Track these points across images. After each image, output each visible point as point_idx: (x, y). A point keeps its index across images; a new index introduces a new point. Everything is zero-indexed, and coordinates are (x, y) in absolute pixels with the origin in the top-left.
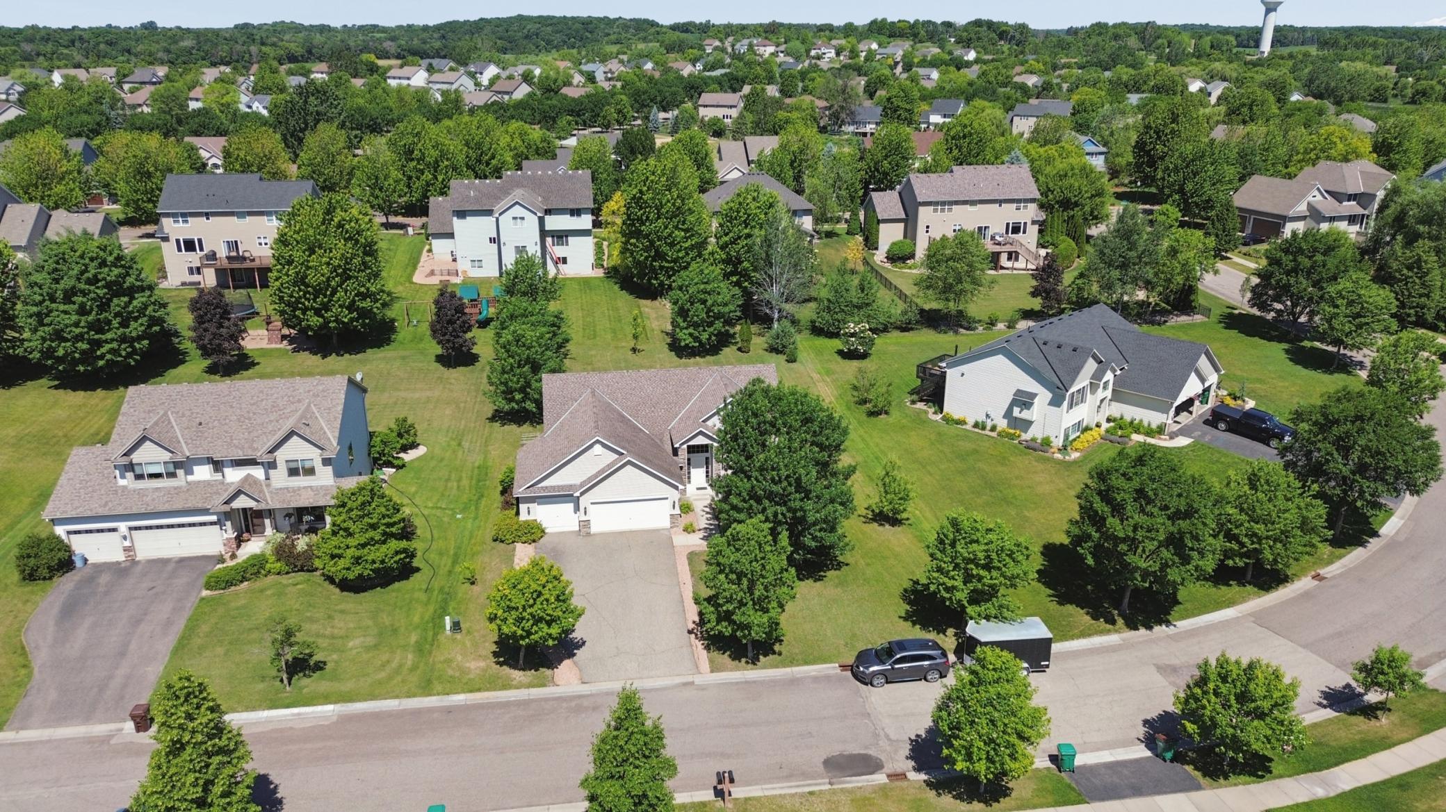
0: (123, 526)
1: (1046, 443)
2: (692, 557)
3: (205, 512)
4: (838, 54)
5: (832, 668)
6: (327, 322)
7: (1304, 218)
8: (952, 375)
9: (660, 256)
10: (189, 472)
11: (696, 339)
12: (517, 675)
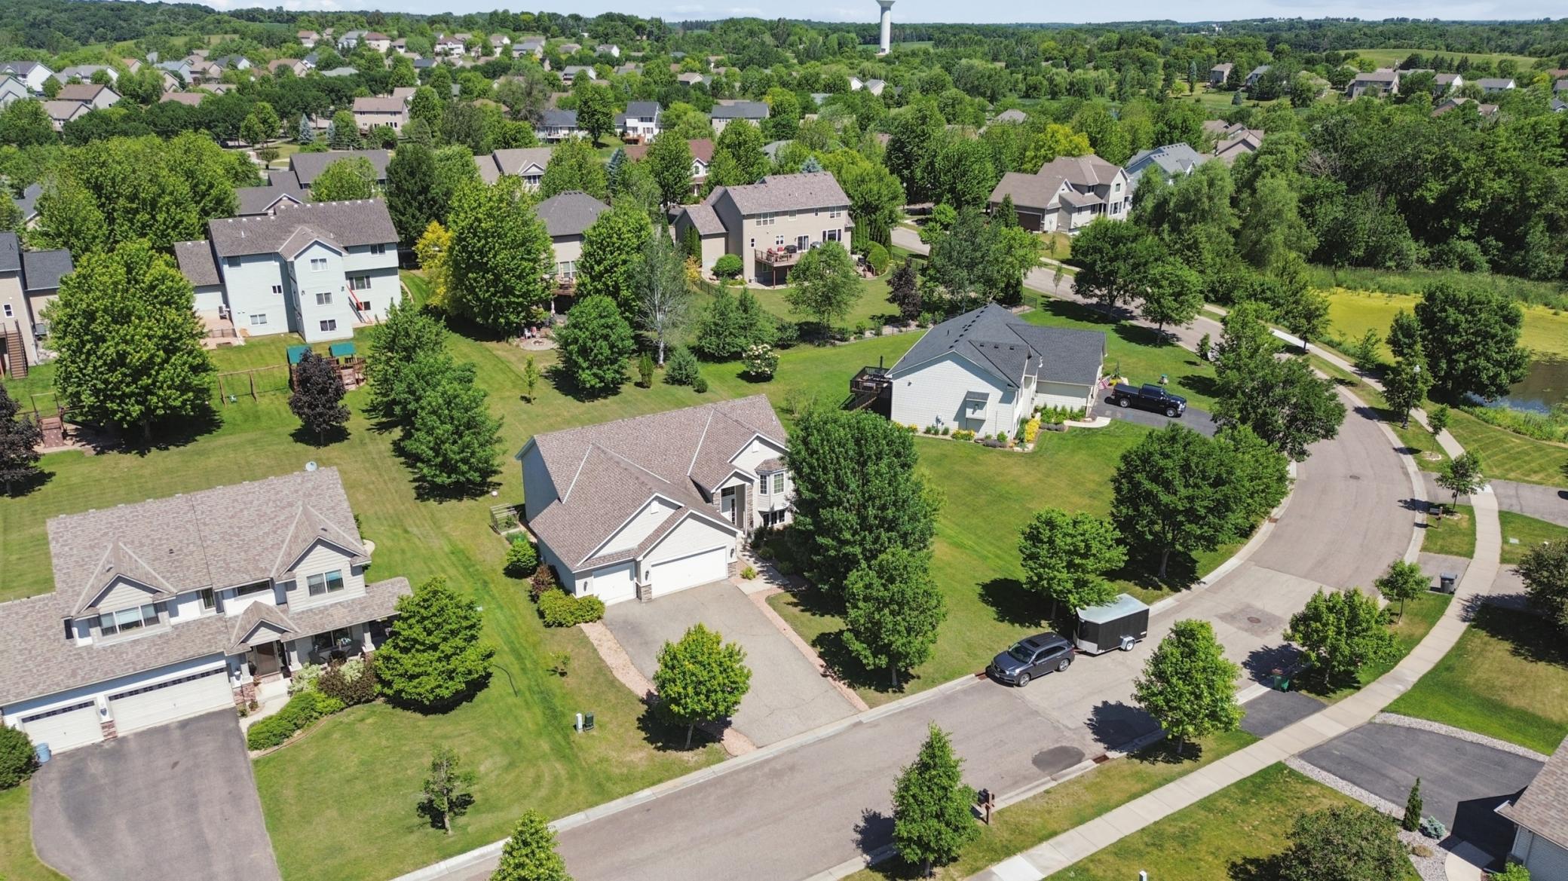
0: (101, 698)
1: (1001, 438)
2: (770, 601)
3: (219, 656)
4: (468, 49)
5: (969, 680)
6: (149, 411)
7: (1057, 210)
8: (898, 386)
9: (508, 291)
10: (174, 613)
11: (602, 379)
12: (687, 756)
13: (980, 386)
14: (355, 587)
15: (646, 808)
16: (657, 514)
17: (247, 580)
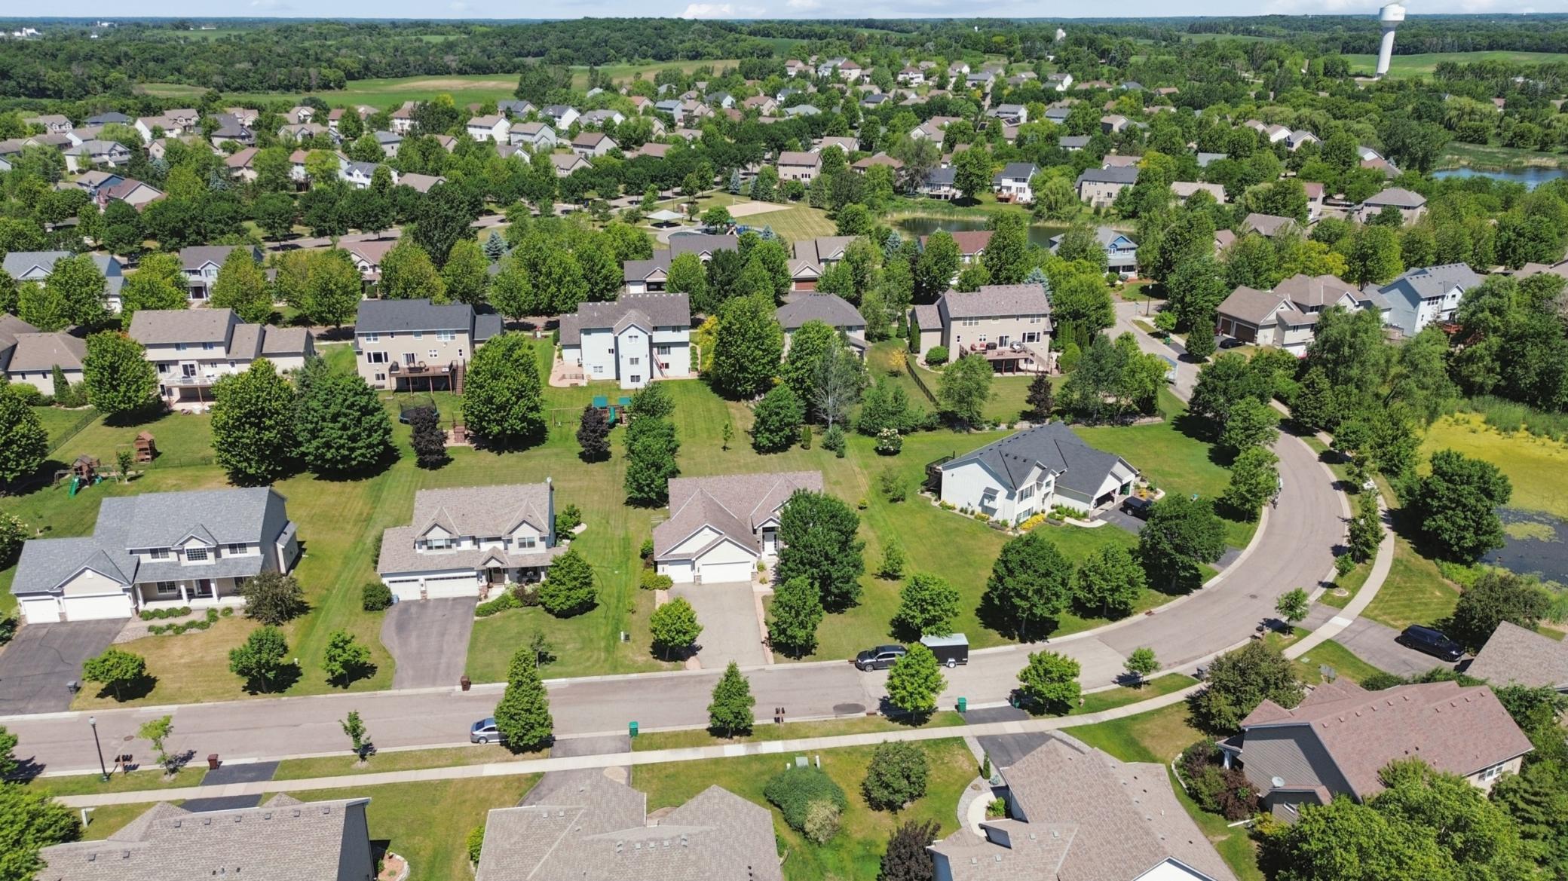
0: (421, 578)
1: (1005, 524)
2: (765, 599)
3: (472, 569)
4: (926, 78)
5: (844, 662)
6: (504, 430)
7: (1274, 326)
8: (946, 475)
9: (743, 369)
10: (459, 545)
11: (771, 441)
12: (664, 664)
13: (994, 484)
14: (541, 548)
15: (629, 682)
16: (707, 536)
17: (491, 535)
